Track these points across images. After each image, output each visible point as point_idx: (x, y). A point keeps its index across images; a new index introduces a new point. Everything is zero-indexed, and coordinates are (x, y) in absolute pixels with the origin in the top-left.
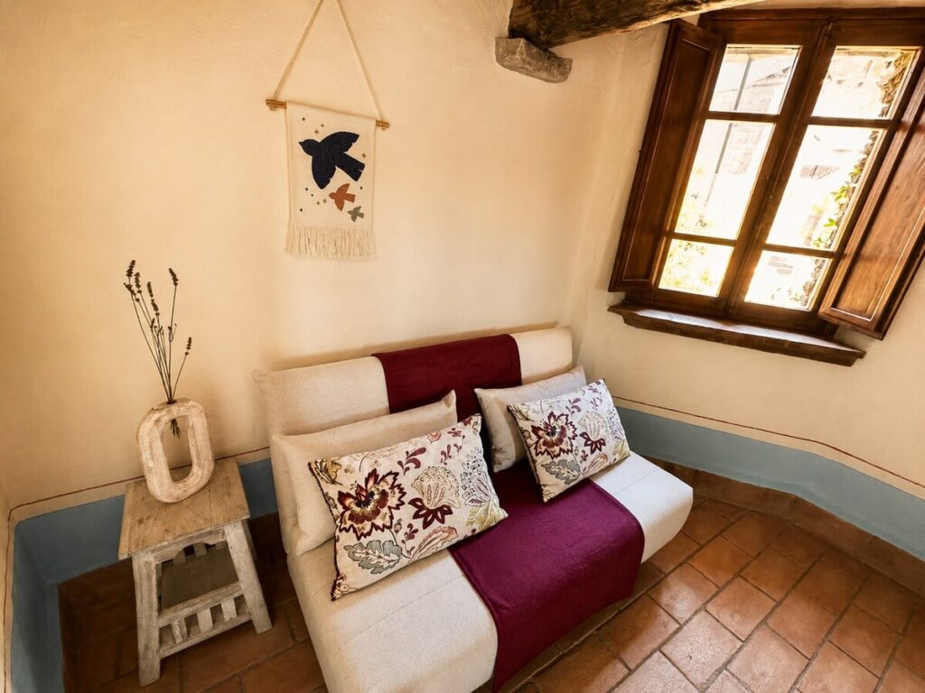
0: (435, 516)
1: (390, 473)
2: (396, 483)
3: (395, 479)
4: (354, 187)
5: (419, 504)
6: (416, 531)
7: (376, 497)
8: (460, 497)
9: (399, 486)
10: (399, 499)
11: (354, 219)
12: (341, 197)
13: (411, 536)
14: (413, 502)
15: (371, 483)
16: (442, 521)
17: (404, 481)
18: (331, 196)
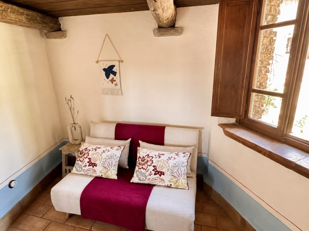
2: (89, 152)
4: (115, 78)
7: (83, 154)
10: (87, 156)
11: (116, 86)
12: (112, 81)
14: (89, 159)
16: (93, 167)
17: (90, 153)
18: (110, 81)
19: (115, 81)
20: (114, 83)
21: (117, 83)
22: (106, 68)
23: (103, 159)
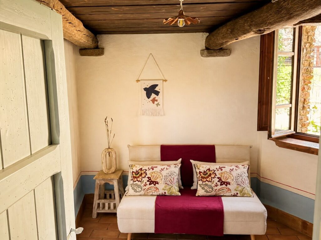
0: (153, 183)
1: (145, 170)
2: (146, 172)
3: (146, 171)
5: (150, 178)
6: (147, 185)
7: (140, 174)
8: (162, 181)
9: (146, 173)
10: (145, 176)
11: (157, 106)
12: (154, 100)
13: (145, 185)
14: (148, 178)
15: (140, 170)
16: (155, 185)
17: (148, 172)
18: (151, 100)
19: (157, 101)
20: (156, 102)
21: (159, 103)
22: (148, 87)
23: (164, 177)
